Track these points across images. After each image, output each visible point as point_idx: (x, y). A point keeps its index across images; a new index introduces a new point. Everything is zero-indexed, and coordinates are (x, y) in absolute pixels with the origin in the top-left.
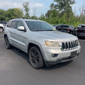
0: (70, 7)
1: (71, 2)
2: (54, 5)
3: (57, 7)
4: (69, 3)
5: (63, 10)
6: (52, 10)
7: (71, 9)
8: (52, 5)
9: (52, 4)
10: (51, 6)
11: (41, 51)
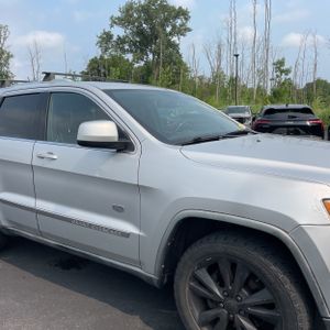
0: (175, 46)
1: (174, 27)
2: (115, 38)
3: (127, 47)
4: (169, 29)
5: (151, 56)
6: (106, 57)
7: (178, 52)
8: (107, 37)
9: (105, 33)
10: (101, 42)
11: (307, 265)
